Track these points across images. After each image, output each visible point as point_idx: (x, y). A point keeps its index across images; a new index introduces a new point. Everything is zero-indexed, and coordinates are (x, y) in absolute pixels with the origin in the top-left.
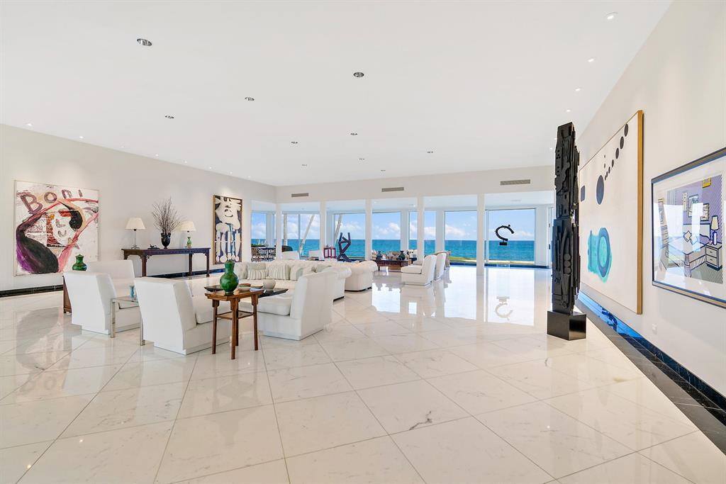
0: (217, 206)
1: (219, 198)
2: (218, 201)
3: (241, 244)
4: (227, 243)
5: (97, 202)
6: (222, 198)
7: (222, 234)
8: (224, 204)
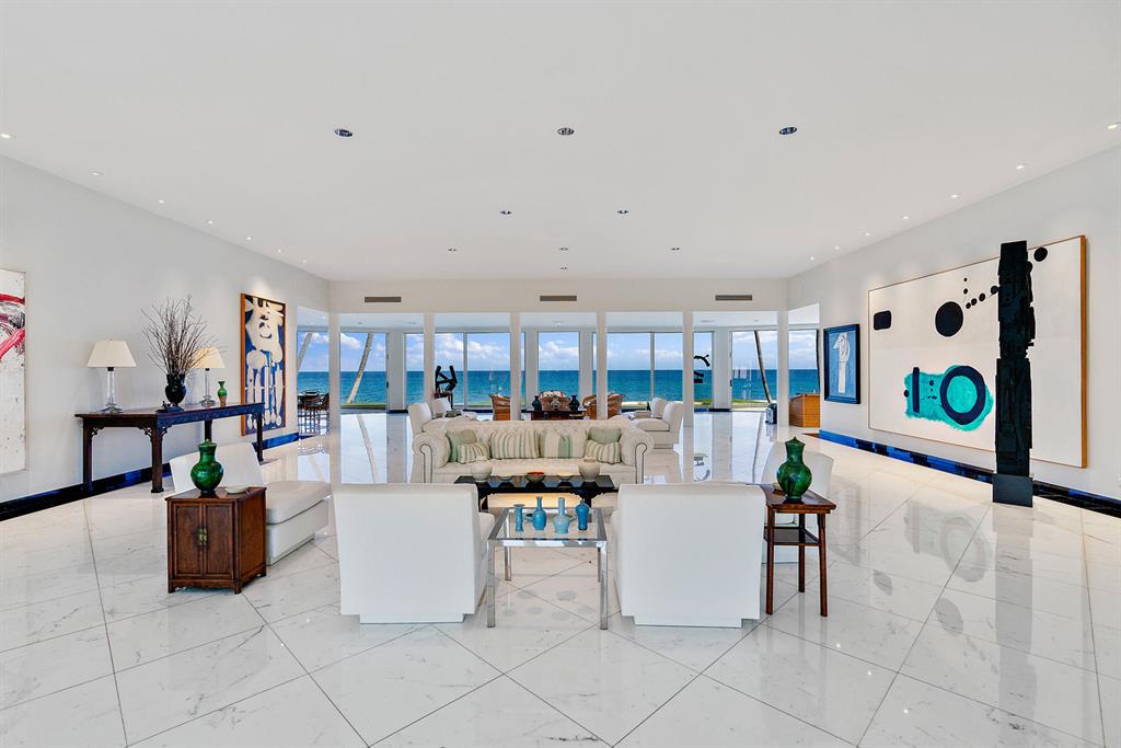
0: (248, 316)
1: (250, 298)
2: (249, 306)
3: (284, 390)
4: (263, 390)
5: (22, 301)
6: (256, 300)
7: (255, 371)
8: (258, 311)
